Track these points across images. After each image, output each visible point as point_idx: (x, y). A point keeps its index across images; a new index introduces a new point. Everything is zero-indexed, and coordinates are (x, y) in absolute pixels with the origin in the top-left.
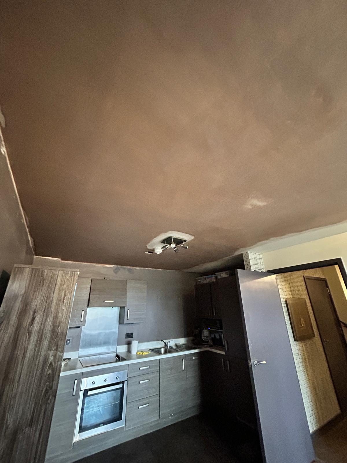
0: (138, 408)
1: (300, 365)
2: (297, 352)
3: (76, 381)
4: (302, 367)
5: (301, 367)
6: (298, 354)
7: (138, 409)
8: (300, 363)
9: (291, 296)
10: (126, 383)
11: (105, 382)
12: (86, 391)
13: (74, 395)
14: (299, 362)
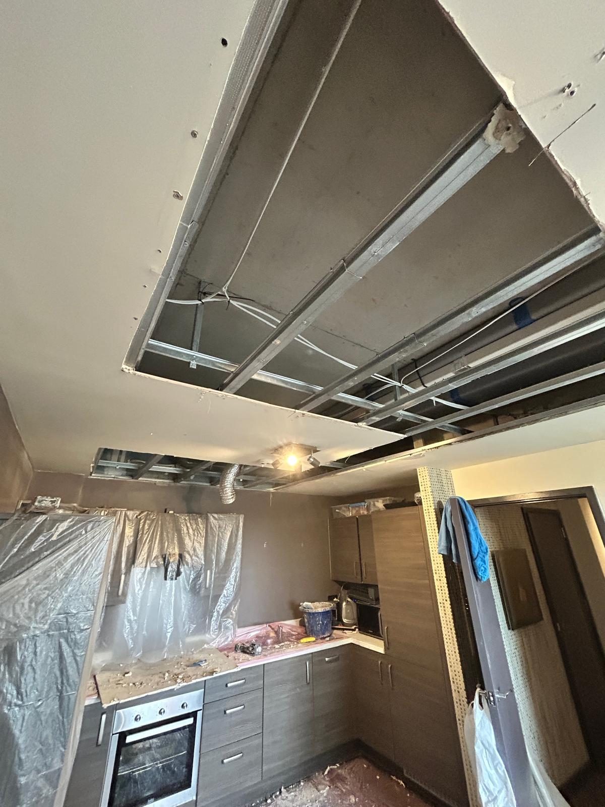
0: (222, 762)
1: (519, 675)
2: (513, 651)
3: (104, 717)
4: (522, 678)
5: (520, 678)
6: (514, 655)
7: (223, 765)
8: (518, 672)
9: (502, 546)
10: (199, 714)
11: (160, 715)
12: (123, 735)
13: (100, 745)
14: (517, 669)
